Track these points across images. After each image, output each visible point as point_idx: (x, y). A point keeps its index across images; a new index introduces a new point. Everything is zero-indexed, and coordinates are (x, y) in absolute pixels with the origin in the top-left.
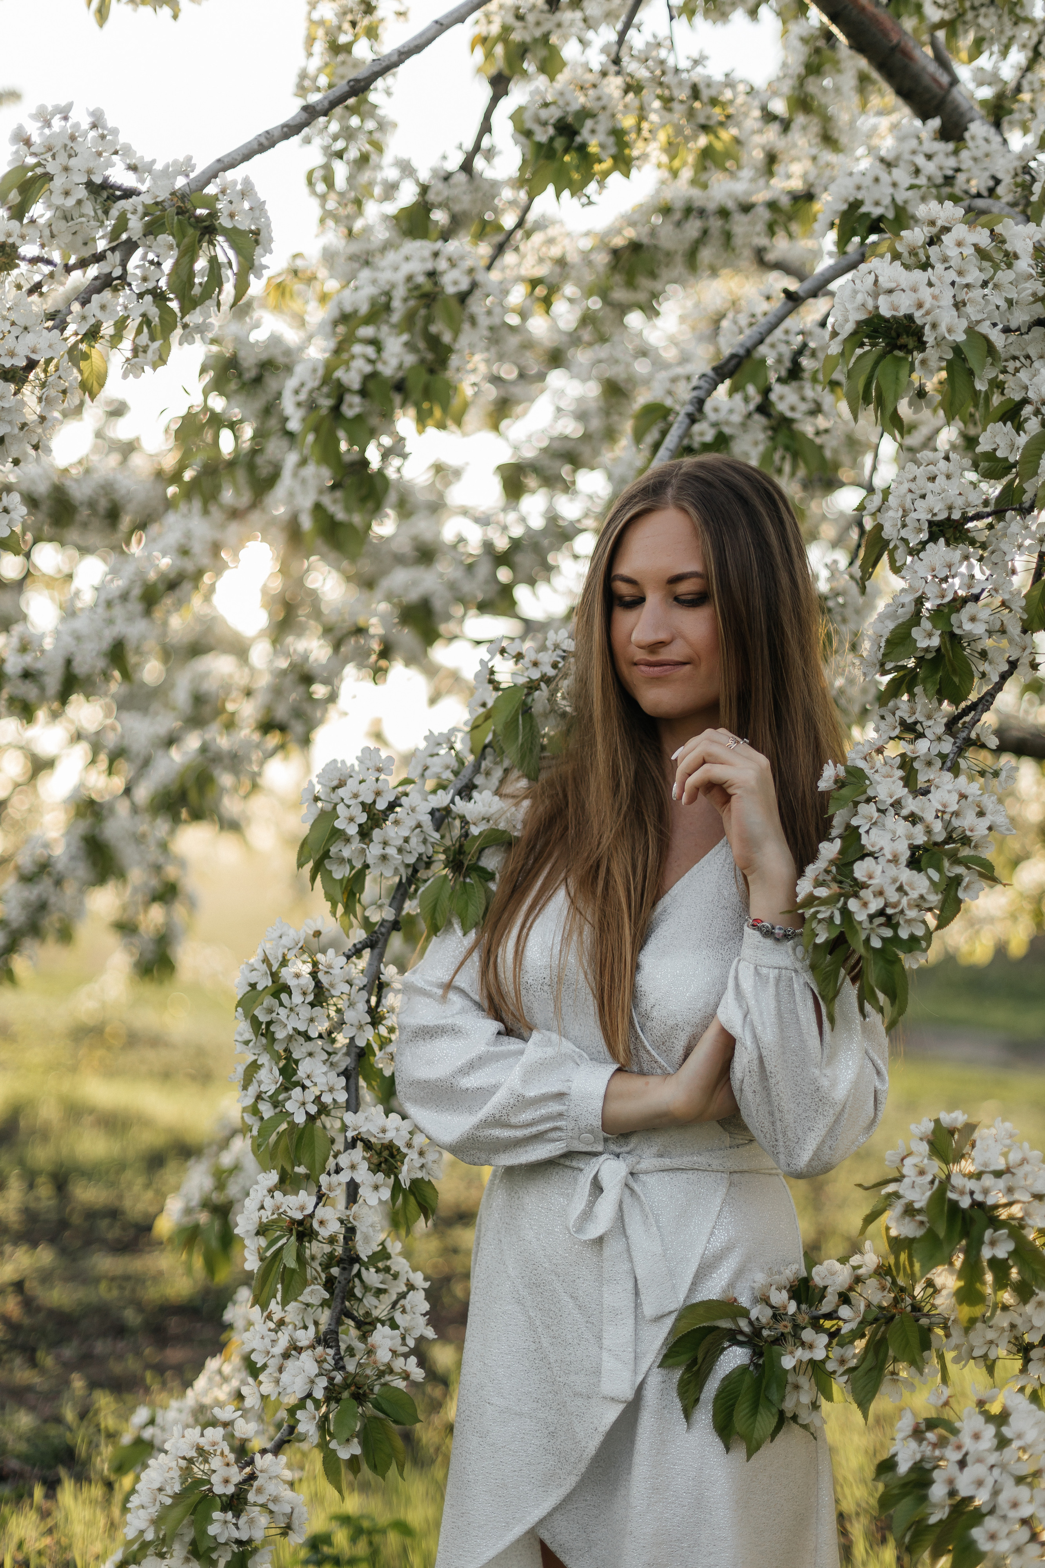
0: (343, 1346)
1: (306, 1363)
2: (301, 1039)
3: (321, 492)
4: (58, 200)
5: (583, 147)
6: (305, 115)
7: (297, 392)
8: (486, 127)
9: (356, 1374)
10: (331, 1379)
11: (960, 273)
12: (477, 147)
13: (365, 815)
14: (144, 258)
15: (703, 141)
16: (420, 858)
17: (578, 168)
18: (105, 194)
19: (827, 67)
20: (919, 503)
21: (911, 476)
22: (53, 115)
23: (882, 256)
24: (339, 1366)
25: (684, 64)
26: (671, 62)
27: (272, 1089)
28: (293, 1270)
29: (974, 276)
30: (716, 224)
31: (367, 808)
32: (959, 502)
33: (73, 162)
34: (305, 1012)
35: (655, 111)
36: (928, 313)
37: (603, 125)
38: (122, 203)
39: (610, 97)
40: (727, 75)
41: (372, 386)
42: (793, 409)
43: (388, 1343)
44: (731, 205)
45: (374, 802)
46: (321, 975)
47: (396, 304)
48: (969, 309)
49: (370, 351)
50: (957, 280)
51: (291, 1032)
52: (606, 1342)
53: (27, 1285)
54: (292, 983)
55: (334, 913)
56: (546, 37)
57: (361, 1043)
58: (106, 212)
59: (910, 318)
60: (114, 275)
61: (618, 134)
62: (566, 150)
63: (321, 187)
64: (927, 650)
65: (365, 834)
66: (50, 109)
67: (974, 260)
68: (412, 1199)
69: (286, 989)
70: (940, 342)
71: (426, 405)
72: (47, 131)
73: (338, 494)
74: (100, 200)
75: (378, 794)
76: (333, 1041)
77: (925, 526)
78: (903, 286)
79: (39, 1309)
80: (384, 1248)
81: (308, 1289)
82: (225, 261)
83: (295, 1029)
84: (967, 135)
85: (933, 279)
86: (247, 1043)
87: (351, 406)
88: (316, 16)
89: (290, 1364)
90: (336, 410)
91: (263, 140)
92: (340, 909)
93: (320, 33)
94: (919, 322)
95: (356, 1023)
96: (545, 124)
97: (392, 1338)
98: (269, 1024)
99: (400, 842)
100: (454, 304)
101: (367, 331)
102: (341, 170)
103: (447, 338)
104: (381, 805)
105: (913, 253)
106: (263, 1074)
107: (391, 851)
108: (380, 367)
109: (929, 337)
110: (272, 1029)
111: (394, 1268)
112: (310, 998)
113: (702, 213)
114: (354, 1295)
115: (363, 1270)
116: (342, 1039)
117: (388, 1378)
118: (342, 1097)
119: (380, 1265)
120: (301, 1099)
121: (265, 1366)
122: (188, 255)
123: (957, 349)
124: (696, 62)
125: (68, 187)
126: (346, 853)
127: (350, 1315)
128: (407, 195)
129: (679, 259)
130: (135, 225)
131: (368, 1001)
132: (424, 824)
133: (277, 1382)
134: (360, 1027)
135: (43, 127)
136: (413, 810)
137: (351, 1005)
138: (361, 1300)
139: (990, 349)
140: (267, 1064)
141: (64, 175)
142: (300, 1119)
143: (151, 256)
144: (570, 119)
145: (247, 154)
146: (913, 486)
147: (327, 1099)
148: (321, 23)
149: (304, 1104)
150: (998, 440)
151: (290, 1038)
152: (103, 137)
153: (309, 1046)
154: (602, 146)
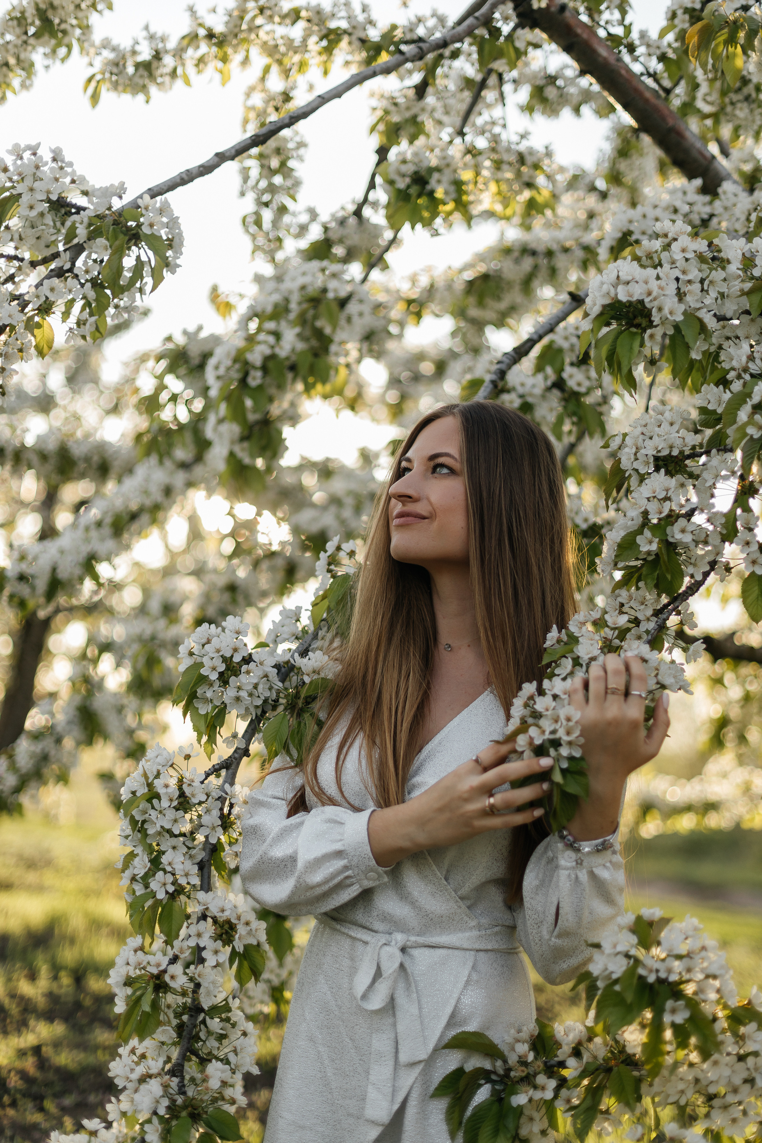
0: (187, 1077)
1: (154, 1087)
2: (167, 836)
3: (233, 442)
4: (26, 212)
5: (431, 194)
6: (216, 159)
7: (217, 368)
8: (372, 186)
9: (193, 1099)
10: (173, 1101)
11: (684, 272)
12: (366, 200)
13: (224, 665)
14: (89, 257)
15: (527, 194)
16: (266, 701)
17: (427, 209)
18: (63, 211)
19: (633, 151)
20: (648, 442)
21: (644, 423)
22: (24, 151)
23: (625, 258)
24: (182, 1091)
25: (515, 138)
26: (504, 137)
27: (142, 873)
28: (148, 1013)
29: (694, 274)
30: (543, 262)
31: (227, 661)
32: (678, 442)
33: (37, 185)
34: (171, 814)
35: (487, 168)
36: (655, 299)
37: (447, 177)
38: (75, 217)
39: (453, 157)
40: (547, 148)
41: (271, 365)
42: (579, 384)
43: (219, 1074)
44: (555, 247)
45: (232, 656)
46: (185, 787)
47: (293, 306)
48: (688, 298)
49: (271, 339)
50: (681, 277)
51: (159, 829)
52: (372, 1078)
53: (44, 1049)
54: (161, 791)
55: (199, 741)
56: (415, 117)
57: (213, 840)
58: (63, 224)
59: (641, 302)
60: (65, 268)
61: (458, 185)
62: (419, 196)
63: (253, 229)
64: (649, 553)
65: (224, 679)
66: (23, 146)
67: (694, 263)
68: (246, 964)
69: (158, 796)
70: (664, 321)
71: (311, 380)
72: (19, 162)
73: (246, 444)
74: (59, 215)
75: (235, 650)
76: (194, 839)
77: (652, 460)
78: (637, 279)
79: (50, 1067)
80: (227, 1003)
81: (160, 1029)
82: (147, 259)
83: (162, 827)
84: (720, 190)
85: (661, 275)
86: (127, 837)
87: (254, 378)
88: (250, 103)
89: (143, 1087)
90: (243, 381)
91: (184, 176)
92: (205, 738)
93: (252, 115)
94: (648, 306)
95: (210, 825)
96: (404, 176)
97: (223, 1071)
98: (144, 822)
99: (250, 687)
100: (335, 307)
101: (271, 325)
102: (267, 215)
103: (328, 330)
104: (237, 659)
105: (649, 256)
106: (137, 861)
107: (244, 694)
108: (277, 351)
109: (656, 318)
110: (145, 826)
111: (233, 1019)
112: (175, 803)
113: (534, 253)
114: (200, 1038)
115: (207, 1018)
116: (200, 838)
117: (220, 1103)
118: (196, 881)
119: (223, 1016)
120: (162, 880)
121: (125, 1088)
122: (119, 253)
123: (677, 327)
124: (523, 137)
125: (32, 203)
126: (209, 694)
127: (195, 1053)
128: (315, 233)
129: (517, 288)
130: (82, 232)
131: (221, 809)
132: (270, 675)
133: (132, 1101)
134: (213, 828)
135: (16, 160)
136: (261, 664)
137: (208, 811)
138: (204, 1042)
139: (703, 327)
140: (140, 853)
141: (30, 193)
142: (161, 895)
143: (94, 256)
144: (423, 173)
145: (172, 186)
146: (645, 430)
147: (183, 881)
148: (253, 108)
149: (165, 884)
150: (709, 397)
151: (159, 833)
152: (62, 168)
153: (174, 841)
154: (446, 193)
